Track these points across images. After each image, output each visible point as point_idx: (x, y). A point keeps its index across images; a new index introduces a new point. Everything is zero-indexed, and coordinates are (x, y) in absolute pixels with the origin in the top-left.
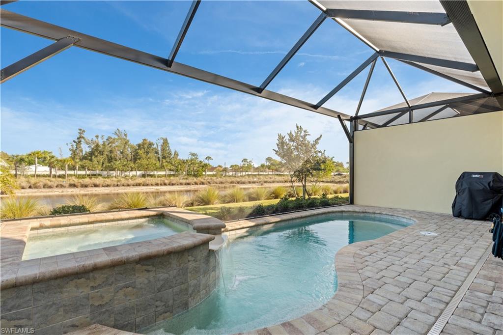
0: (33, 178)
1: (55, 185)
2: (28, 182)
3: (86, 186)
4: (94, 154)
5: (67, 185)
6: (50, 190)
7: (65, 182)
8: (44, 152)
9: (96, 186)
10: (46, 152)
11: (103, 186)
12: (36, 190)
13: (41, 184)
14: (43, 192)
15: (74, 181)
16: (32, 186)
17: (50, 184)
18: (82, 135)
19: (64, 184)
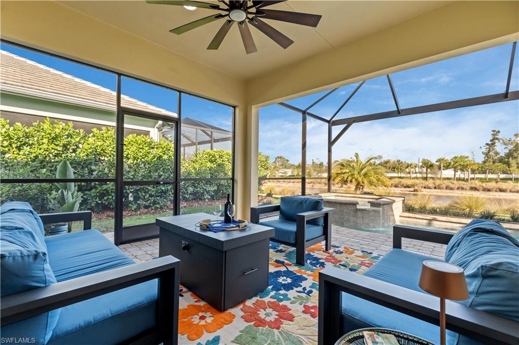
0: (438, 181)
1: (456, 187)
2: (434, 184)
3: (489, 190)
4: (512, 156)
5: (468, 188)
6: (451, 191)
7: (467, 185)
8: (461, 157)
9: (501, 190)
10: (463, 157)
11: (511, 191)
12: (439, 190)
13: (444, 186)
14: (444, 192)
15: (476, 184)
16: (437, 187)
17: (451, 186)
18: (497, 136)
19: (464, 186)
